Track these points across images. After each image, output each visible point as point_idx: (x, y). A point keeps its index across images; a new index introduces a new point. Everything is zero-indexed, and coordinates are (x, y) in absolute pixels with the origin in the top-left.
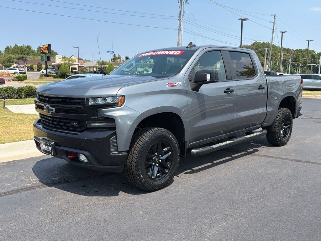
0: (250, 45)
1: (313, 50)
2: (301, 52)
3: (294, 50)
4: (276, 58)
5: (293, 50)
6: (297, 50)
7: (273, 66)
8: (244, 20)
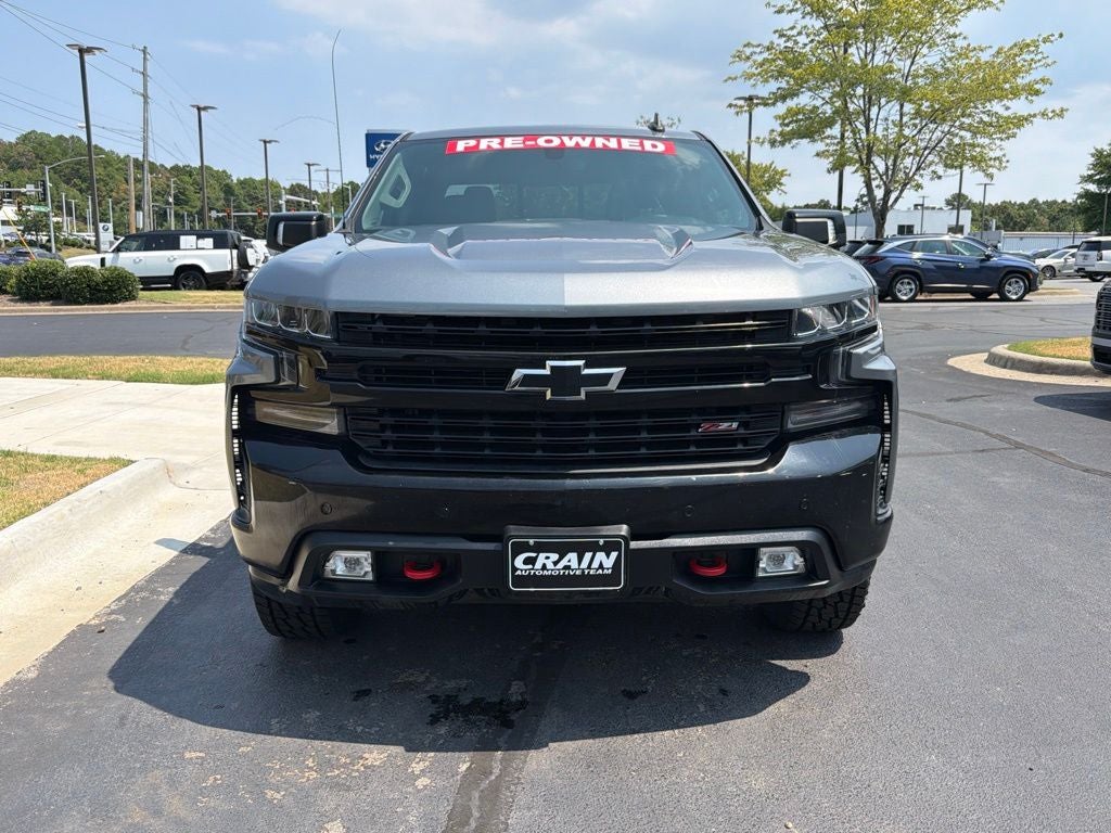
0: (13, 141)
1: (224, 172)
2: (190, 176)
3: (166, 169)
4: (112, 191)
5: (162, 166)
6: (176, 168)
7: (117, 215)
8: (90, 50)
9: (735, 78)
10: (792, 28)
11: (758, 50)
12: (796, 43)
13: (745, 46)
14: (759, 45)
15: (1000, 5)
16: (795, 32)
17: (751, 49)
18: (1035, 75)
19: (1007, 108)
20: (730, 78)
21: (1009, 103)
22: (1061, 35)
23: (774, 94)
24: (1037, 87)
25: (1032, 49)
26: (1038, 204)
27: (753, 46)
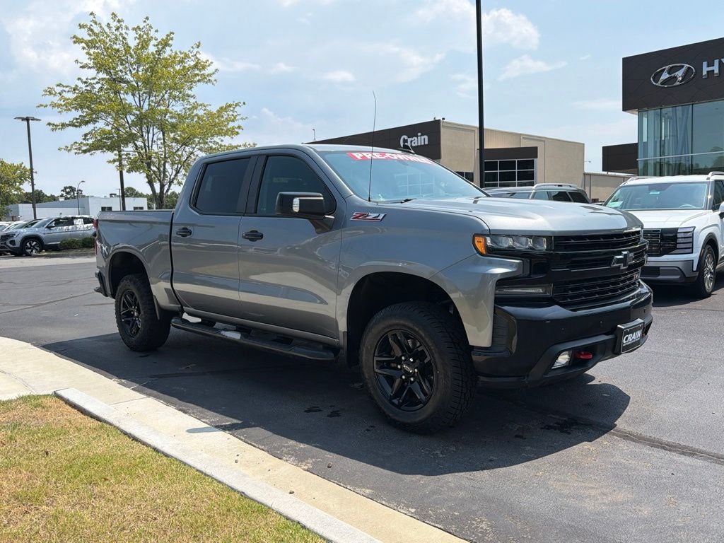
9: (46, 106)
10: (94, 79)
11: (67, 89)
12: (94, 88)
13: (58, 86)
14: (68, 86)
15: (214, 82)
16: (95, 81)
17: (62, 88)
18: (236, 124)
19: (222, 141)
20: (41, 105)
21: (222, 138)
22: (244, 103)
23: (77, 119)
24: (236, 130)
25: (232, 109)
26: (176, 194)
27: (63, 86)
